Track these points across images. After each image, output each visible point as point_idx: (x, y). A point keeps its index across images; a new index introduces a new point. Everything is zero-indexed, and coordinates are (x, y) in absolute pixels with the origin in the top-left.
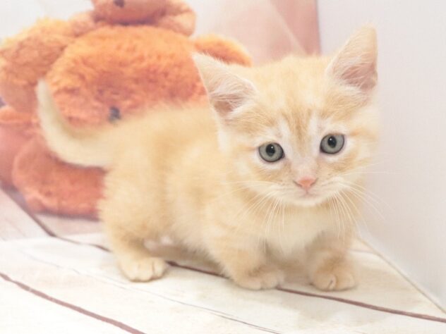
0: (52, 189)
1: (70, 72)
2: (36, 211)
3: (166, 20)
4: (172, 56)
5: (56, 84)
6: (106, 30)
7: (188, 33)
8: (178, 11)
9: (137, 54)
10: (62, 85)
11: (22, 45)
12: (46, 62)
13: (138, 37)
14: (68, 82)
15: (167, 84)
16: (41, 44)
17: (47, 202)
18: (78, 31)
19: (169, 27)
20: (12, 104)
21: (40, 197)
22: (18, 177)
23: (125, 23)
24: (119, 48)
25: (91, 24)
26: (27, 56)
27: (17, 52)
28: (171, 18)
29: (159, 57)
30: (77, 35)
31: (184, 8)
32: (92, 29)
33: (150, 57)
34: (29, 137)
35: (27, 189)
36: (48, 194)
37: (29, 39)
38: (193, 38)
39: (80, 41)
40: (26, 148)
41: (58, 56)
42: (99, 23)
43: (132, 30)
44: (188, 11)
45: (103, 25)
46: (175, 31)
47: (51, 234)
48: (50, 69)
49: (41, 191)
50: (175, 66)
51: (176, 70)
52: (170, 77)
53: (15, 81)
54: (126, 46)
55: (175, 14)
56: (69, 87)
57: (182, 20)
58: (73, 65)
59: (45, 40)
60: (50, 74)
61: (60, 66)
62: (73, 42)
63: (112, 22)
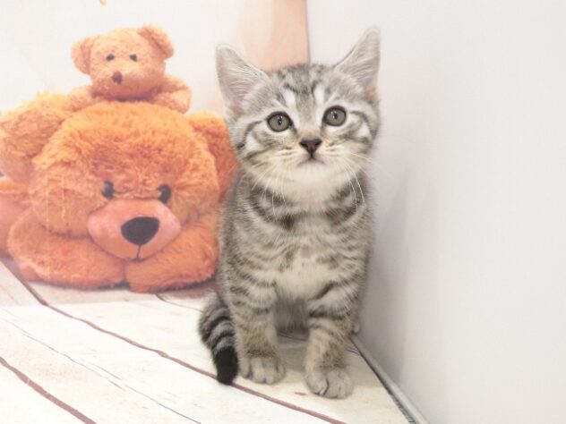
0: (46, 258)
1: (67, 145)
2: (28, 279)
3: (162, 97)
4: (166, 133)
5: (53, 156)
6: (104, 106)
7: (183, 110)
8: (174, 88)
9: (132, 130)
10: (59, 158)
11: (21, 118)
12: (44, 135)
13: (134, 113)
14: (64, 154)
15: (161, 159)
16: (41, 117)
17: (40, 271)
18: (76, 105)
19: (164, 104)
20: (10, 175)
21: (34, 266)
22: (13, 245)
23: (122, 99)
24: (115, 123)
25: (89, 99)
26: (26, 129)
27: (17, 124)
28: (167, 94)
29: (154, 133)
30: (75, 110)
31: (179, 85)
32: (90, 104)
33: (145, 133)
34: (25, 208)
35: (21, 257)
36: (42, 263)
37: (28, 112)
38: (188, 115)
39: (77, 115)
40: (22, 219)
41: (56, 130)
42: (97, 98)
43: (129, 106)
44: (184, 88)
45: (100, 101)
46: (170, 108)
47: (44, 303)
48: (48, 142)
49: (34, 260)
50: (169, 142)
51: (170, 145)
52: (163, 153)
53: (14, 152)
54: (122, 121)
55: (171, 92)
56: (65, 160)
57: (177, 97)
58: (70, 138)
59: (44, 113)
60: (47, 147)
61: (57, 140)
62: (71, 117)
63: (110, 97)
